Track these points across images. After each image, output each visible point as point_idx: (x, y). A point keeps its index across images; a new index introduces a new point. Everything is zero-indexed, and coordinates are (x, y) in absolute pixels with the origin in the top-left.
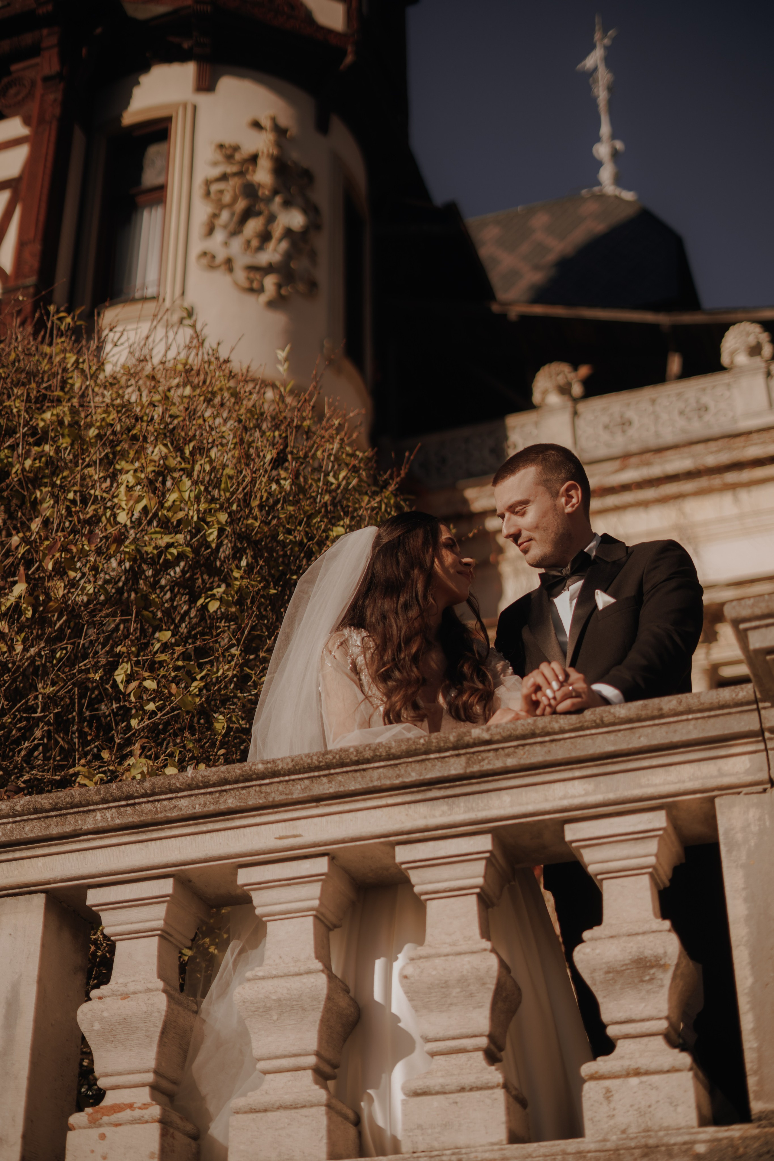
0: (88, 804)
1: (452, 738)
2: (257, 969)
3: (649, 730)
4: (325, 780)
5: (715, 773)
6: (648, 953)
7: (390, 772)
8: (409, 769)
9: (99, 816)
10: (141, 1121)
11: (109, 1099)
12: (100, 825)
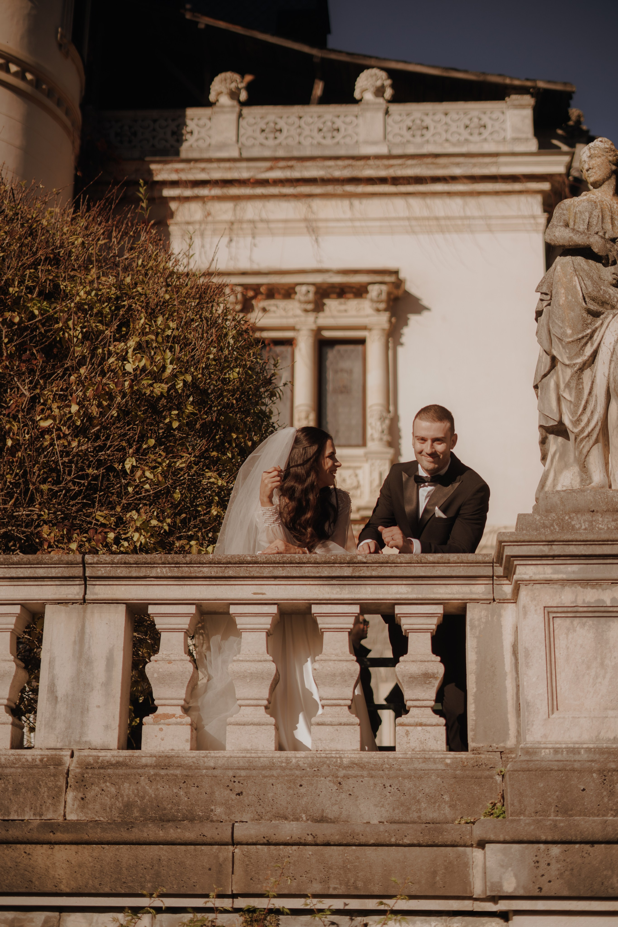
0: (154, 564)
1: (348, 559)
2: (238, 655)
3: (442, 568)
4: (280, 569)
5: (469, 591)
6: (430, 671)
7: (314, 570)
8: (324, 569)
9: (159, 570)
10: (181, 724)
11: (160, 711)
12: (160, 575)
